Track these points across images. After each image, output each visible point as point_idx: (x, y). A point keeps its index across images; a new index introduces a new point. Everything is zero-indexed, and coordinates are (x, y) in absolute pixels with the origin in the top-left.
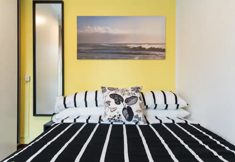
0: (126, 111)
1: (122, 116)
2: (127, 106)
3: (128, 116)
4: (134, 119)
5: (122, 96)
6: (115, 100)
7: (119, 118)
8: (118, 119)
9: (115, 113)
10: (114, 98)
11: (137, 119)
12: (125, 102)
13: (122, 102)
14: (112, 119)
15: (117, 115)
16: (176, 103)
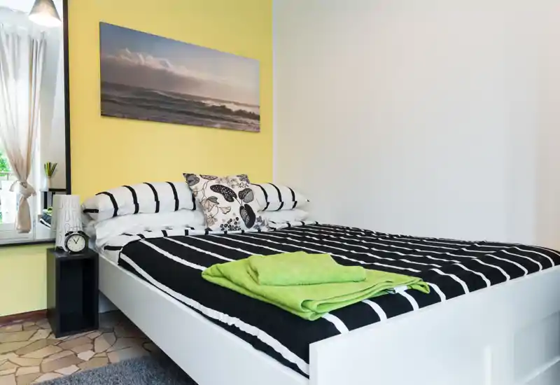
0: (244, 212)
1: (241, 219)
2: (244, 204)
3: (248, 219)
4: (256, 224)
5: (231, 188)
6: (223, 194)
7: (236, 223)
8: (235, 226)
9: (230, 216)
10: (220, 192)
11: (260, 224)
12: (239, 196)
13: (236, 197)
14: (226, 226)
15: (234, 218)
16: (294, 200)
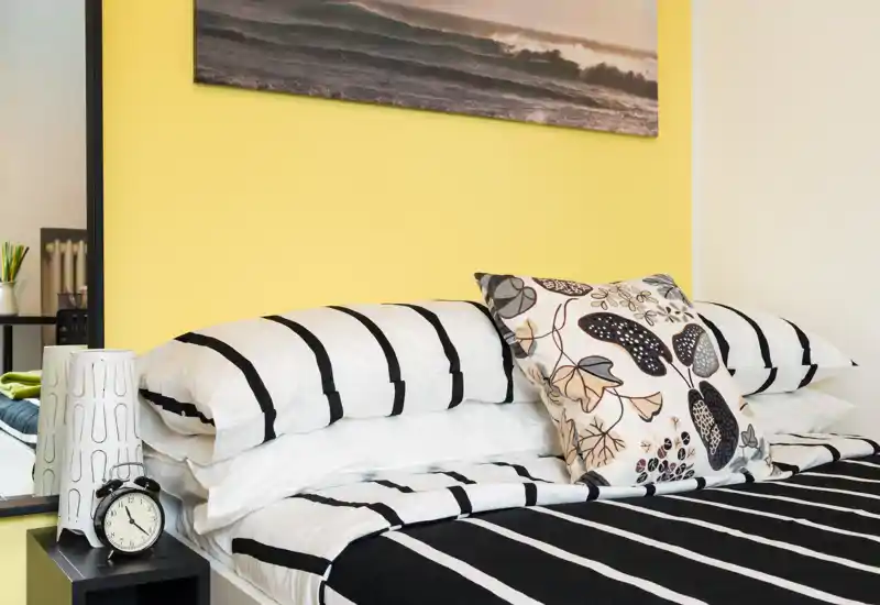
0: (703, 410)
1: (695, 439)
2: (697, 380)
3: (716, 437)
4: (738, 453)
5: (643, 323)
6: (629, 347)
7: (682, 454)
8: (679, 463)
9: (662, 429)
10: (614, 339)
11: (750, 452)
12: (678, 353)
13: (670, 360)
14: (653, 464)
15: (675, 436)
16: (806, 360)
